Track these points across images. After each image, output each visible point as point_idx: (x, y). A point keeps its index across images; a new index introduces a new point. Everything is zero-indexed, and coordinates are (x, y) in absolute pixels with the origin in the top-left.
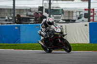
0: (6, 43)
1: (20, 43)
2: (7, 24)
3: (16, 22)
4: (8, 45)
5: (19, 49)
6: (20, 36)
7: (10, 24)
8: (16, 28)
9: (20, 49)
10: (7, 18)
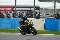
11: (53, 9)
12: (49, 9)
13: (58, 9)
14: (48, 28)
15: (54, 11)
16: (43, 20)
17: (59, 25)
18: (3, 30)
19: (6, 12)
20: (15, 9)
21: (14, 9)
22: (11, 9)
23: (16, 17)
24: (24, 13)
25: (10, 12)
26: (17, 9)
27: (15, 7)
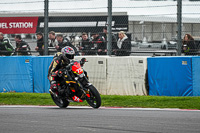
0: (163, 95)
1: (191, 95)
2: (166, 54)
3: (183, 52)
4: (168, 100)
5: (190, 107)
6: (191, 81)
7: (172, 54)
8: (184, 63)
9: (193, 108)
10: (165, 43)
11: (173, 23)
12: (161, 23)
13: (192, 24)
14: (157, 86)
15: (176, 29)
16: (141, 62)
17: (194, 77)
18: (5, 97)
19: (13, 36)
20: (46, 25)
21: (42, 25)
22: (30, 25)
23: (49, 53)
24: (77, 38)
25: (28, 37)
26: (51, 25)
27: (46, 20)
